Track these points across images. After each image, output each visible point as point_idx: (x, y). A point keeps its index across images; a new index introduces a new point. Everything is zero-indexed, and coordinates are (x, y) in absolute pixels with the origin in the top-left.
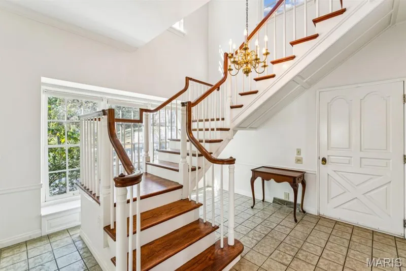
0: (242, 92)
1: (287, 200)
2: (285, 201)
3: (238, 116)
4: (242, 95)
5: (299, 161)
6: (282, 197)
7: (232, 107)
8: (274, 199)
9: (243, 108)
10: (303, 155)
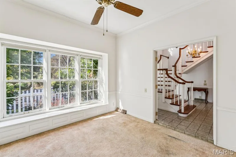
0: (187, 61)
1: (200, 98)
2: (200, 99)
3: (185, 69)
4: (186, 62)
5: (205, 84)
6: (198, 98)
7: (182, 66)
8: (195, 98)
9: (187, 67)
10: (207, 83)
